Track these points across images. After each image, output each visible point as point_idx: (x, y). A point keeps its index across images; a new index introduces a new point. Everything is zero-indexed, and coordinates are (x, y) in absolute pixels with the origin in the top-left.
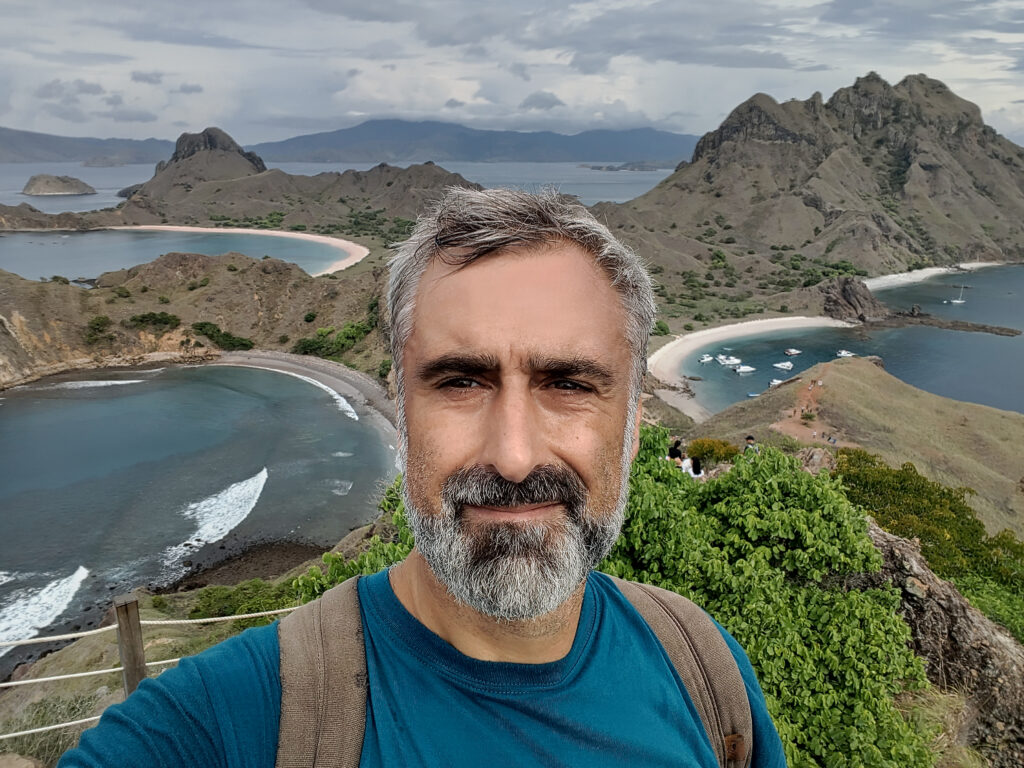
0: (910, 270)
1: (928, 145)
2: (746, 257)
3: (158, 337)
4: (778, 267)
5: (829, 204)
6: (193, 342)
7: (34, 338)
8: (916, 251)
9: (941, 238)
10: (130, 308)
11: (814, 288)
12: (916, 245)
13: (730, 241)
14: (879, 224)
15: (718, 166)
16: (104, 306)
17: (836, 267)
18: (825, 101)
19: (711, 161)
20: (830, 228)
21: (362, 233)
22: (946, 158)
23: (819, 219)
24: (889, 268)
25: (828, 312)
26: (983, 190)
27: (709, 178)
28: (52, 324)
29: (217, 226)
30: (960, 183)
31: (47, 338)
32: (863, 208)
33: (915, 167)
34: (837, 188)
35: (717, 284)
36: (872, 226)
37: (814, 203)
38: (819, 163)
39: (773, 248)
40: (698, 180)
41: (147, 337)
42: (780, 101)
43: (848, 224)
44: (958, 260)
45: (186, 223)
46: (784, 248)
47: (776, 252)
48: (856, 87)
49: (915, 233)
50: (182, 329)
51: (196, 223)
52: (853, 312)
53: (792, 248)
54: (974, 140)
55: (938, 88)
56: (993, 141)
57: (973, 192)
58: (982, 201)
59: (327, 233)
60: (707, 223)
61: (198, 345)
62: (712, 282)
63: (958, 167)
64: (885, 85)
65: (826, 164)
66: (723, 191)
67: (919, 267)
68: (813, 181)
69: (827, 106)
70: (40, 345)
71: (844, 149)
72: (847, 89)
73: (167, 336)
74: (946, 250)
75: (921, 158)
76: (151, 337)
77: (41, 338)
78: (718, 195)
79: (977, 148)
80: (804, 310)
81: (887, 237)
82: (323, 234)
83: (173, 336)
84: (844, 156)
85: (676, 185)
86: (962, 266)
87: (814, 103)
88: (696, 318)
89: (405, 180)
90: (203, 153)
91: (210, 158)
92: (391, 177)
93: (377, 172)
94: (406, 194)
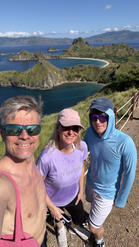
3: (78, 79)
7: (61, 78)
10: (74, 74)
16: (70, 73)
21: (108, 59)
29: (81, 58)
31: (63, 78)
41: (76, 79)
45: (76, 57)
51: (77, 57)
59: (101, 59)
61: (84, 80)
76: (77, 79)
82: (100, 59)
83: (80, 79)
89: (117, 47)
90: (78, 42)
91: (80, 43)
92: (114, 46)
93: (111, 45)
94: (117, 50)
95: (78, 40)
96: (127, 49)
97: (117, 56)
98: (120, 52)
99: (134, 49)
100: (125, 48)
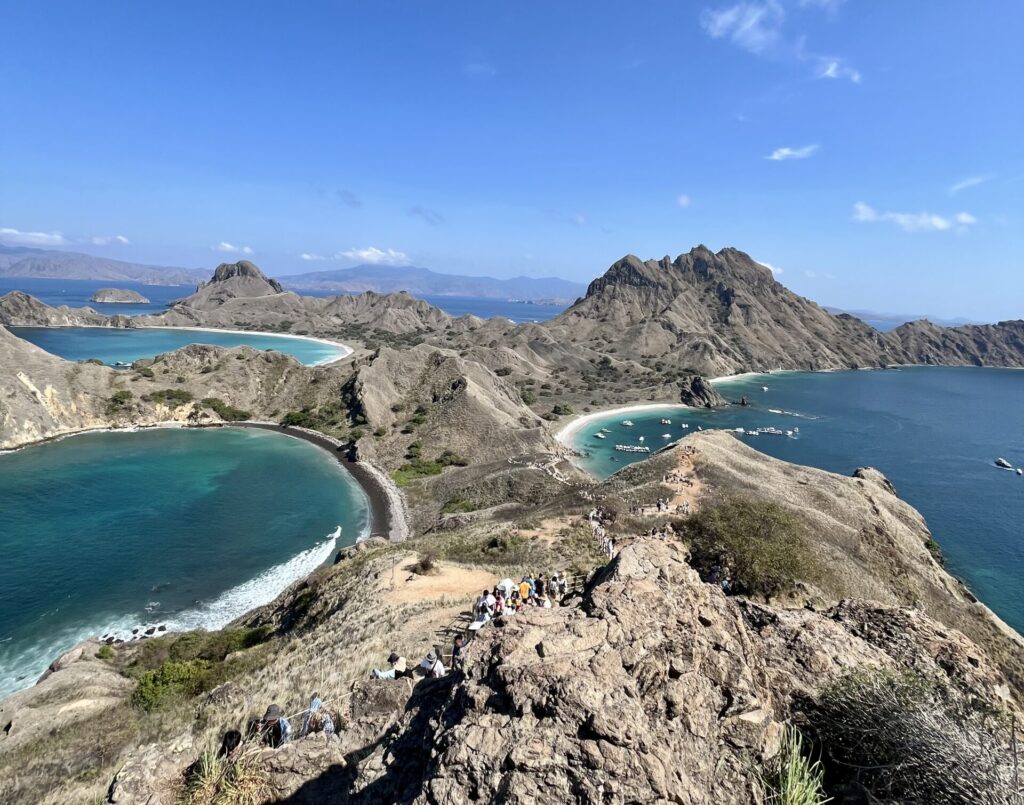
0: (736, 373)
1: (741, 292)
2: (624, 363)
3: (172, 408)
4: (649, 370)
5: (679, 328)
6: (200, 413)
7: (62, 408)
8: (740, 361)
9: (757, 352)
10: (152, 385)
11: (674, 384)
12: (739, 357)
13: (612, 351)
14: (713, 342)
15: (604, 301)
16: (128, 383)
17: (686, 370)
18: (672, 262)
19: (599, 297)
20: (680, 344)
21: (349, 338)
22: (753, 300)
23: (673, 339)
24: (721, 372)
25: (685, 401)
26: (778, 321)
27: (597, 308)
28: (81, 396)
29: (240, 329)
30: (764, 317)
31: (74, 407)
32: (702, 331)
33: (734, 306)
34: (684, 318)
35: (606, 380)
36: (710, 343)
37: (669, 327)
38: (670, 302)
39: (643, 356)
40: (590, 309)
41: (162, 409)
42: (643, 261)
43: (693, 342)
44: (767, 368)
45: (215, 327)
46: (650, 357)
47: (645, 360)
48: (691, 254)
49: (737, 349)
50: (193, 403)
51: (224, 326)
52: (701, 401)
53: (655, 357)
54: (770, 290)
55: (744, 257)
56: (781, 292)
57: (772, 323)
58: (779, 329)
59: (322, 337)
60: (596, 339)
61: (205, 416)
62: (601, 379)
63: (761, 307)
64: (710, 253)
65: (676, 302)
66: (607, 318)
67: (743, 372)
68: (668, 313)
69: (673, 265)
70: (66, 413)
71: (687, 293)
72: (686, 255)
73: (179, 408)
74: (760, 361)
75: (737, 300)
76: (166, 409)
77: (68, 407)
78: (603, 320)
79: (772, 295)
80: (668, 398)
81: (720, 351)
83: (184, 408)
84: (687, 297)
85: (575, 313)
86: (771, 372)
87: (665, 263)
88: (593, 403)
89: (385, 303)
90: (236, 278)
91: (241, 282)
92: (375, 300)
93: (365, 297)
94: (385, 312)
95: (236, 268)
96: (418, 312)
97: (384, 328)
98: (395, 318)
99: (442, 312)
100: (411, 308)
